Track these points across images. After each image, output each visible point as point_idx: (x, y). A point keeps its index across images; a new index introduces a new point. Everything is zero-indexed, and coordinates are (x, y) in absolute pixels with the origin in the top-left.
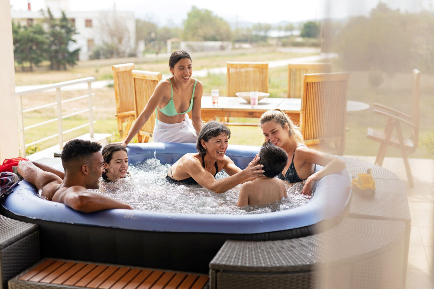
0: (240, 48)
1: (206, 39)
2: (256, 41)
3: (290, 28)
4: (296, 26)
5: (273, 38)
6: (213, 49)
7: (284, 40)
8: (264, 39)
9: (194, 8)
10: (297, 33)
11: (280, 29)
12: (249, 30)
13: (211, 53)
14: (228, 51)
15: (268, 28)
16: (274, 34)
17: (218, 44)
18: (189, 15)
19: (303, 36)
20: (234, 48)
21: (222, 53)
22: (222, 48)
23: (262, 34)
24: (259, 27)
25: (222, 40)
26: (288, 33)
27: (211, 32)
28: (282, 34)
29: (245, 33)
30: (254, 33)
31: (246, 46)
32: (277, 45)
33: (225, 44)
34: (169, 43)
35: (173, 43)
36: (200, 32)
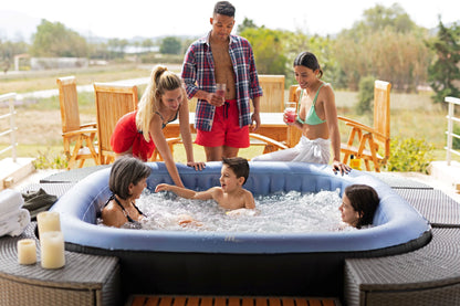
0: (95, 65)
1: (60, 55)
2: (112, 58)
3: (148, 44)
4: (154, 41)
5: (131, 55)
6: (67, 65)
7: (143, 57)
8: (121, 55)
9: (44, 20)
10: (156, 49)
11: (137, 45)
12: (103, 45)
13: (66, 70)
14: (85, 68)
15: (124, 44)
16: (130, 50)
17: (73, 60)
18: (39, 28)
19: (162, 52)
20: (90, 65)
21: (78, 70)
22: (78, 65)
23: (118, 50)
24: (115, 42)
25: (78, 56)
26: (146, 49)
27: (67, 48)
28: (140, 50)
29: (100, 48)
30: (110, 49)
31: (103, 62)
32: (137, 62)
33: (81, 60)
34: (17, 59)
35: (21, 59)
36: (54, 47)
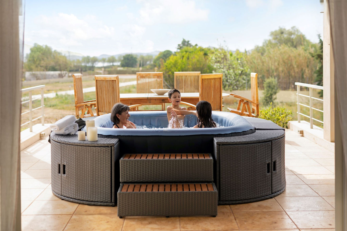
0: (72, 76)
1: (47, 69)
2: (85, 71)
3: (112, 60)
4: (117, 58)
5: (100, 68)
6: (53, 76)
7: (109, 69)
8: (92, 68)
9: (35, 44)
10: (119, 64)
11: (104, 61)
12: (78, 61)
13: (52, 80)
14: (65, 78)
15: (95, 60)
16: (100, 65)
17: (57, 73)
18: (32, 50)
19: (123, 66)
20: (69, 76)
21: (61, 80)
22: (61, 76)
23: (90, 65)
24: (87, 59)
25: (60, 70)
26: (111, 64)
27: (52, 63)
28: (106, 64)
29: (76, 64)
30: (83, 64)
33: (63, 72)
36: (43, 63)
